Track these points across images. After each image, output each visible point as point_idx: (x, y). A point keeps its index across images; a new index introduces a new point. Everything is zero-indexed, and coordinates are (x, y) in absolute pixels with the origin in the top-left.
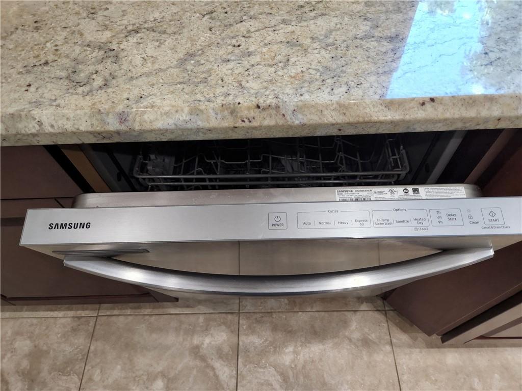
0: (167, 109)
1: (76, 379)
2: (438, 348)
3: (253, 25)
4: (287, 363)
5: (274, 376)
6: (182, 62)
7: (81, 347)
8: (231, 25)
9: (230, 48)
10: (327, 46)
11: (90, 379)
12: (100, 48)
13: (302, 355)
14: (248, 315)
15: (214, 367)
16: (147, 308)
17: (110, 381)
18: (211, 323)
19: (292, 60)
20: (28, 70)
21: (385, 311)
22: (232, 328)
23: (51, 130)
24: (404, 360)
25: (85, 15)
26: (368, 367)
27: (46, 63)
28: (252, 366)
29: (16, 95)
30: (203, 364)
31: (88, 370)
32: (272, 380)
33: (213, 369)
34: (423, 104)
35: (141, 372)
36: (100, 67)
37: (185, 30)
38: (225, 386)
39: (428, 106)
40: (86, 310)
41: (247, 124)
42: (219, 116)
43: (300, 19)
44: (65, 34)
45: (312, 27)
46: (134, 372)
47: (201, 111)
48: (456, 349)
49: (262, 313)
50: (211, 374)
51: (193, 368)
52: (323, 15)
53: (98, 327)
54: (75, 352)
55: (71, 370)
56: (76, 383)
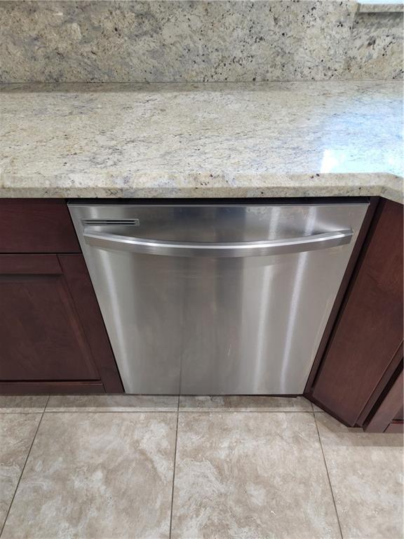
0: (154, 176)
1: (18, 469)
2: (364, 446)
3: (208, 141)
4: (223, 457)
5: (210, 469)
6: (163, 156)
7: (26, 440)
8: (193, 140)
9: (193, 151)
10: (254, 151)
11: (32, 470)
12: (110, 148)
13: (236, 450)
14: (187, 414)
15: (153, 459)
16: (91, 407)
17: (51, 471)
18: (151, 420)
19: (232, 156)
20: (63, 156)
21: (313, 412)
22: (172, 425)
23: (80, 186)
24: (332, 456)
25: (98, 133)
26: (299, 462)
27: (75, 154)
28: (189, 459)
29: (58, 167)
30: (142, 457)
31: (31, 461)
32: (208, 472)
33: (152, 462)
34: (313, 177)
35: (82, 464)
36: (110, 157)
37: (164, 142)
38: (163, 478)
39: (316, 179)
40: (34, 406)
41: (204, 186)
42: (187, 181)
43: (237, 139)
44: (86, 141)
45: (245, 142)
46: (74, 464)
47: (176, 177)
48: (380, 447)
49: (199, 412)
50: (150, 466)
51: (133, 461)
52: (251, 137)
53: (43, 422)
54: (20, 444)
55: (14, 461)
56: (17, 473)
